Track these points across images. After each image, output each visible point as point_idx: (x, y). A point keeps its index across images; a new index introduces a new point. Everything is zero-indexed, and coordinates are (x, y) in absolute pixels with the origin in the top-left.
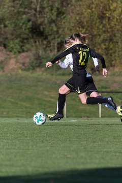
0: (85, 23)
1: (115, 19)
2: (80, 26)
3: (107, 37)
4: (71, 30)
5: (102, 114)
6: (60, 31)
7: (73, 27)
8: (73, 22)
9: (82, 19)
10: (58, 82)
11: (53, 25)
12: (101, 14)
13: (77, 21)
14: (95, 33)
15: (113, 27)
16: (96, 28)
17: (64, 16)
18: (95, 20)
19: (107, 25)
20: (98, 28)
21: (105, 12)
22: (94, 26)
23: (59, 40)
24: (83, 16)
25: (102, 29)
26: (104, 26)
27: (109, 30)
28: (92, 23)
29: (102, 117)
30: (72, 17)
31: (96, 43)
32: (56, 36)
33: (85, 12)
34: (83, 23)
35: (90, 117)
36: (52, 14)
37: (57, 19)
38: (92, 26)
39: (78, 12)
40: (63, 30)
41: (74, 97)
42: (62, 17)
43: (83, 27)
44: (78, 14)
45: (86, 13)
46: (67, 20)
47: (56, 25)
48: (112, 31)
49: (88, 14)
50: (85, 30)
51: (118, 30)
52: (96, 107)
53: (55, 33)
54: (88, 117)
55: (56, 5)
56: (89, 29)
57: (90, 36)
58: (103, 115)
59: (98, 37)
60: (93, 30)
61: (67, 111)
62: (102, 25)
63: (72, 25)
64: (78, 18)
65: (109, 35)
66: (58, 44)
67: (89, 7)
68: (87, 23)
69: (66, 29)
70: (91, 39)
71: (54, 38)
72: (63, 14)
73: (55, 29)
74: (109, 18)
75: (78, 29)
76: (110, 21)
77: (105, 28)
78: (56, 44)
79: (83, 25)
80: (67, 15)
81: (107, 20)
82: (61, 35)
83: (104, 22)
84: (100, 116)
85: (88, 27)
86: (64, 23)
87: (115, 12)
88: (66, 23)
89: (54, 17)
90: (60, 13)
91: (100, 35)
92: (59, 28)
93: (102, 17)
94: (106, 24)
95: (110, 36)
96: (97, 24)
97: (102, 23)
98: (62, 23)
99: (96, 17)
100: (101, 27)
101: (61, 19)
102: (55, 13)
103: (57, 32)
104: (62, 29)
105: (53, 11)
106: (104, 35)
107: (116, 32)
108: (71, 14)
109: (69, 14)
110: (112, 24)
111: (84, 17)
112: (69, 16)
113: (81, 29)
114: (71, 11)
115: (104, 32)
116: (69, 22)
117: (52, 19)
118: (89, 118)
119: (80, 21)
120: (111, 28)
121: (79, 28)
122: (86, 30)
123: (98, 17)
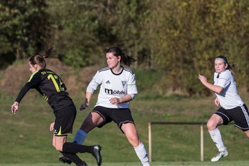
0: (179, 22)
1: (224, 16)
2: (172, 27)
3: (212, 42)
4: (158, 32)
5: (204, 155)
6: (142, 34)
7: (160, 27)
8: (160, 21)
9: (174, 16)
10: (139, 110)
11: (132, 25)
12: (202, 9)
13: (167, 19)
14: (194, 36)
15: (221, 27)
16: (195, 30)
17: (148, 11)
18: (194, 17)
19: (212, 25)
20: (198, 30)
21: (208, 6)
22: (192, 26)
23: (141, 48)
24: (175, 11)
25: (204, 31)
26: (208, 26)
27: (215, 32)
28: (189, 22)
29: (205, 160)
30: (159, 14)
31: (195, 51)
32: (136, 42)
33: (179, 5)
34: (176, 22)
35: (188, 161)
36: (130, 10)
37: (136, 18)
38: (189, 26)
39: (169, 6)
40: (147, 34)
41: (163, 131)
42: (145, 14)
43: (176, 28)
44: (169, 9)
45: (180, 8)
46: (151, 17)
47: (136, 26)
48: (220, 33)
49: (183, 8)
50: (178, 32)
51: (228, 32)
52: (196, 146)
53: (134, 37)
54: (184, 160)
56: (185, 30)
57: (186, 41)
58: (206, 157)
59: (199, 42)
60: (191, 33)
61: (152, 153)
62: (204, 24)
63: (160, 24)
64: (168, 15)
65: (214, 39)
66: (139, 53)
68: (182, 22)
69: (151, 31)
70: (187, 46)
71: (133, 45)
72: (146, 8)
73: (134, 31)
74: (214, 14)
75: (168, 30)
76: (216, 19)
77: (209, 29)
78: (136, 54)
79: (176, 25)
80: (152, 10)
81: (212, 18)
82: (143, 40)
83: (207, 20)
84: (202, 159)
85: (184, 27)
86: (148, 22)
87: (224, 6)
88: (151, 23)
89: (132, 14)
90: (141, 8)
91: (201, 40)
92: (140, 29)
93: (204, 13)
94: (209, 24)
95: (216, 41)
96: (197, 24)
97: (204, 21)
98: (145, 22)
99: (195, 12)
100: (202, 28)
101: (143, 16)
102: (134, 8)
103: (138, 35)
104: (145, 32)
105: (131, 5)
106: (207, 38)
107: (225, 34)
108: (158, 9)
109: (156, 9)
110: (220, 23)
111: (178, 13)
112: (155, 13)
113: (172, 31)
114: (157, 4)
115: (207, 34)
116: (156, 22)
117: (129, 17)
118: (185, 163)
119: (170, 19)
120: (218, 28)
121: (170, 29)
122: (181, 32)
123: (198, 13)
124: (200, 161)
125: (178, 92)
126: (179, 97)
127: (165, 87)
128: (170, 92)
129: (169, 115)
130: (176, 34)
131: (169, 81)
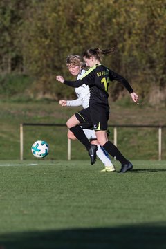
0: (50, 32)
1: (90, 26)
2: (42, 35)
3: (80, 51)
4: (30, 41)
5: (71, 154)
6: (15, 43)
7: (32, 36)
8: (32, 30)
9: (45, 26)
10: (12, 112)
11: (6, 34)
12: (71, 20)
13: (39, 29)
14: (63, 45)
15: (87, 36)
16: (64, 39)
17: (21, 21)
18: (63, 27)
19: (79, 34)
20: (67, 39)
21: (76, 17)
22: (61, 35)
23: (14, 54)
24: (46, 21)
25: (72, 40)
26: (75, 35)
27: (82, 41)
28: (58, 31)
29: (72, 159)
30: (31, 23)
31: (63, 59)
32: (10, 49)
33: (50, 16)
34: (47, 31)
35: (56, 159)
36: (5, 19)
37: (10, 26)
38: (58, 35)
39: (40, 17)
40: (19, 41)
41: (33, 132)
42: (18, 23)
43: (46, 37)
44: (40, 19)
45: (50, 18)
46: (24, 27)
47: (10, 34)
48: (86, 42)
49: (53, 19)
50: (48, 41)
51: (93, 41)
52: (64, 146)
53: (8, 45)
54: (52, 159)
55: (11, 6)
56: (55, 39)
57: (56, 49)
58: (73, 157)
59: (67, 50)
60: (61, 41)
61: (24, 152)
63: (32, 33)
64: (39, 25)
65: (81, 47)
66: (12, 59)
67: (54, 10)
68: (52, 31)
69: (23, 40)
70: (56, 53)
71: (7, 52)
72: (20, 18)
73: (8, 39)
74: (82, 25)
75: (39, 39)
76: (83, 29)
77: (77, 38)
78: (9, 60)
79: (47, 34)
80: (25, 20)
81: (79, 28)
82: (16, 47)
83: (75, 30)
84: (69, 158)
85: (54, 36)
86: (21, 31)
87: (90, 17)
88: (24, 32)
89: (7, 23)
90: (15, 18)
91: (69, 48)
92: (13, 38)
93: (72, 23)
94: (77, 34)
95: (84, 49)
96: (66, 33)
97: (72, 31)
98: (18, 31)
99: (64, 23)
100: (70, 37)
101: (17, 25)
102: (9, 18)
103: (11, 43)
104: (17, 40)
105: (6, 15)
106: (75, 47)
107: (91, 44)
108: (31, 19)
109: (28, 19)
110: (86, 33)
111: (48, 24)
112: (27, 22)
113: (43, 40)
114: (29, 14)
115: (75, 44)
116: (28, 31)
117: (4, 26)
118: (54, 161)
119: (42, 28)
120: (85, 38)
121: (41, 38)
122: (51, 40)
123: (67, 23)
124: (67, 160)
125: (48, 96)
126: (48, 101)
127: (36, 91)
128: (40, 96)
129: (40, 117)
130: (47, 42)
131: (40, 86)
